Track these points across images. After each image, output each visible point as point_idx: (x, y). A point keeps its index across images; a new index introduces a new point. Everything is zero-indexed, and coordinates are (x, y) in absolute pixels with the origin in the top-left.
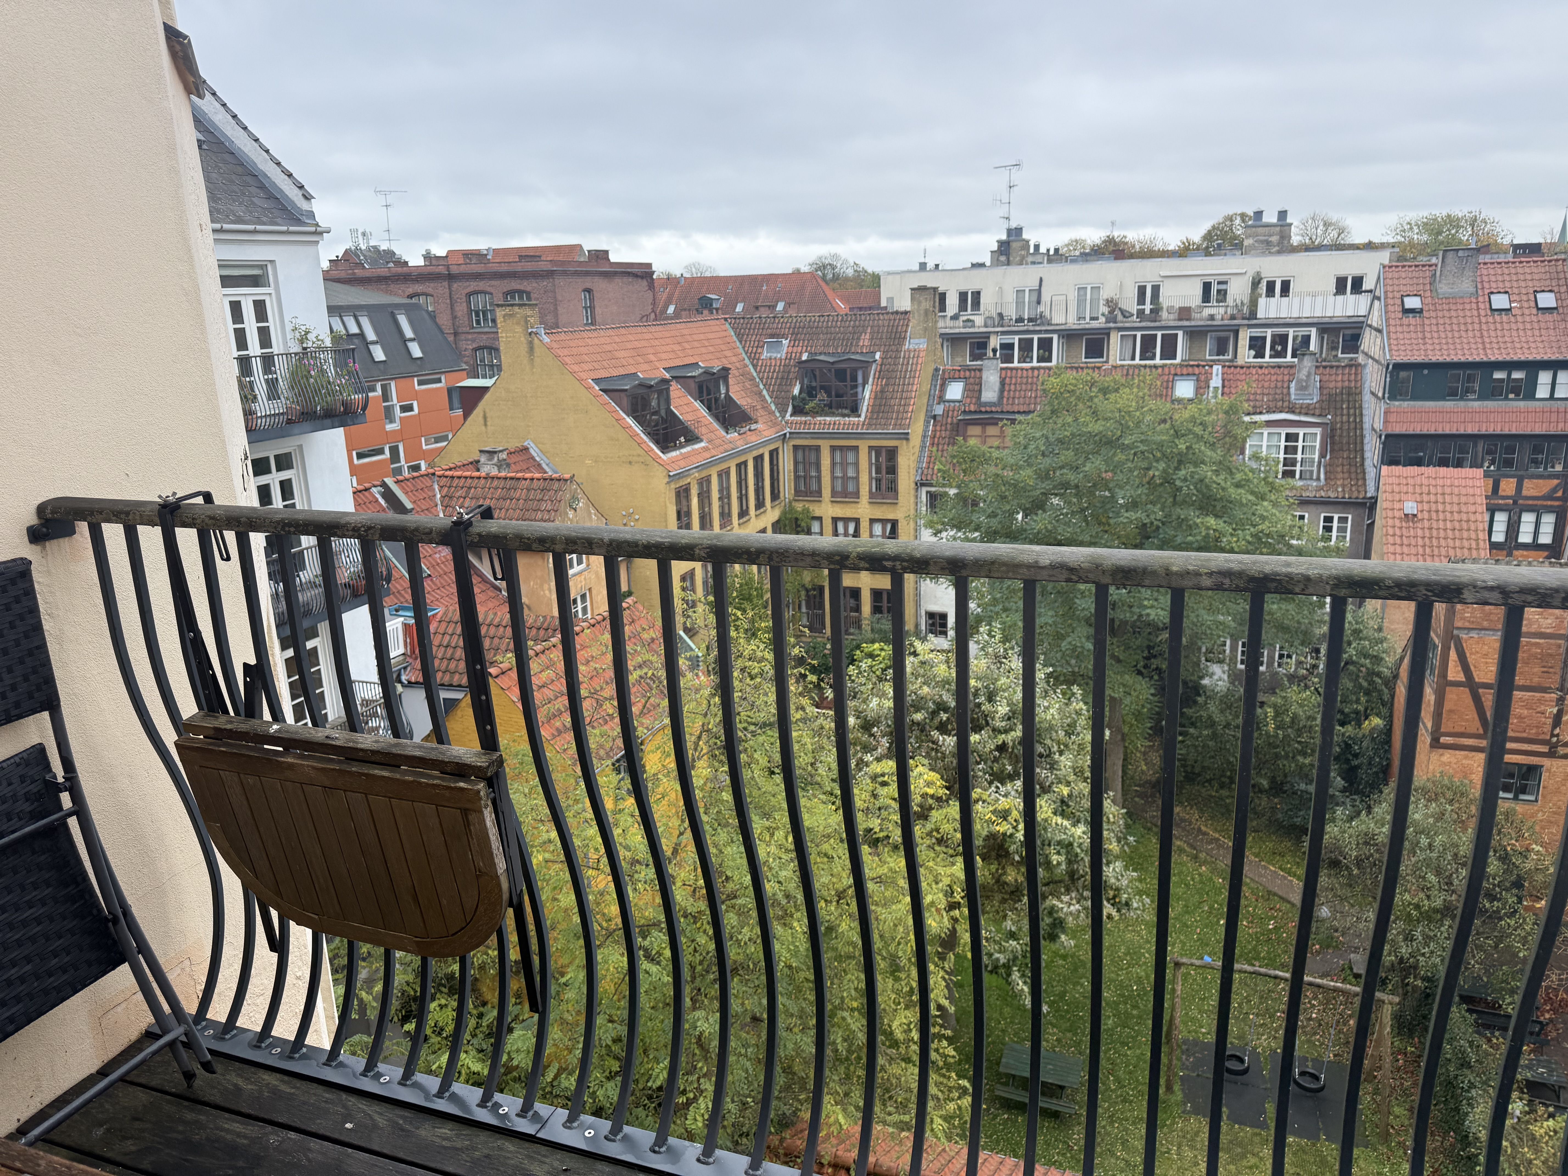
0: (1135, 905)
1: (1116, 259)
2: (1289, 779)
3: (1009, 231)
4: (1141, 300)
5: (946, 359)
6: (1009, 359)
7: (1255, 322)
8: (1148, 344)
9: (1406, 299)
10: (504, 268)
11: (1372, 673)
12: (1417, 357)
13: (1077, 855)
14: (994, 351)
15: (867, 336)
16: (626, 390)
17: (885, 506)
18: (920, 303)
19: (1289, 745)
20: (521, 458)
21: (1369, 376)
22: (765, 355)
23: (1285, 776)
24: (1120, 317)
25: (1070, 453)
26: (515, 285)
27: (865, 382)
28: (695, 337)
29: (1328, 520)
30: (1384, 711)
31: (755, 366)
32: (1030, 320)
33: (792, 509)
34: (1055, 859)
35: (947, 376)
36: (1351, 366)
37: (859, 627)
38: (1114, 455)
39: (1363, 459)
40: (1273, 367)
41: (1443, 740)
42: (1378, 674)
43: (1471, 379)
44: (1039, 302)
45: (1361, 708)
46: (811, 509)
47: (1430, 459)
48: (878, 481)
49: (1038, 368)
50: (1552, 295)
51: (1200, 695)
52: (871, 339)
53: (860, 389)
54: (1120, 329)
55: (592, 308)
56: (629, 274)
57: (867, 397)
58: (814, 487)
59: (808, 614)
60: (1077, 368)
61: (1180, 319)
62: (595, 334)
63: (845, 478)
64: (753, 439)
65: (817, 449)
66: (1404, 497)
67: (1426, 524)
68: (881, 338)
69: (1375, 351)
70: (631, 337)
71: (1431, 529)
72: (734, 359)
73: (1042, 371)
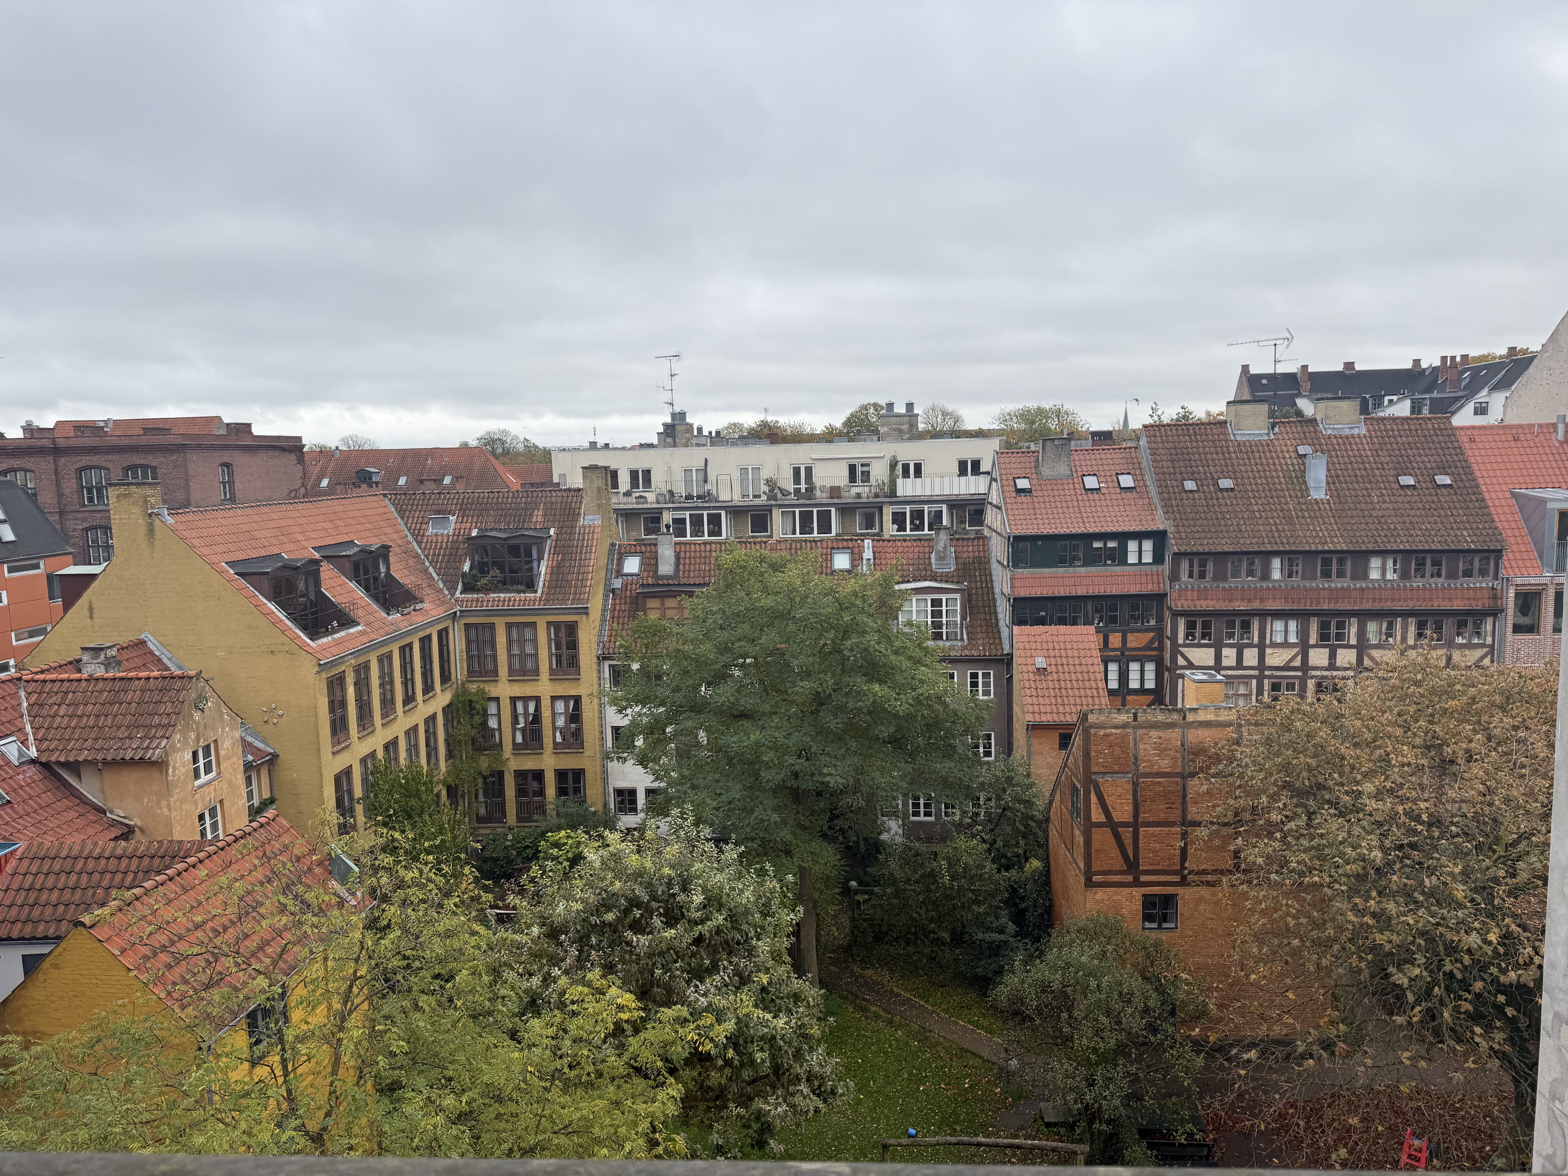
0: (840, 1091)
1: (772, 443)
2: (967, 929)
3: (673, 415)
4: (797, 480)
5: (621, 534)
6: (681, 533)
7: (894, 500)
8: (806, 518)
9: (1017, 481)
10: (125, 442)
11: (1027, 817)
12: (1032, 531)
13: (780, 1048)
14: (668, 527)
15: (540, 513)
16: (267, 573)
17: (567, 683)
18: (592, 481)
19: (964, 896)
20: (135, 654)
21: (994, 548)
22: (430, 531)
23: (964, 926)
24: (779, 495)
25: (746, 626)
26: (137, 459)
27: (540, 558)
28: (350, 514)
29: (974, 676)
30: (1040, 852)
31: (419, 543)
32: (699, 497)
33: (465, 691)
34: (759, 1057)
35: (623, 550)
36: (979, 538)
37: (544, 812)
38: (787, 625)
39: (997, 620)
40: (915, 540)
41: (1095, 878)
42: (1032, 818)
43: (1075, 548)
44: (706, 481)
45: (1021, 851)
46: (487, 689)
47: (1052, 618)
48: (559, 657)
49: (710, 543)
50: (1130, 477)
51: (880, 853)
52: (545, 515)
53: (535, 564)
54: (780, 506)
55: (231, 483)
56: (274, 448)
57: (543, 572)
58: (490, 666)
59: (486, 803)
60: (745, 543)
61: (832, 498)
62: (231, 513)
63: (523, 656)
64: (418, 619)
65: (492, 626)
66: (1034, 653)
67: (1055, 676)
68: (555, 515)
69: (997, 525)
70: (274, 516)
71: (1059, 680)
72: (395, 536)
73: (714, 546)
